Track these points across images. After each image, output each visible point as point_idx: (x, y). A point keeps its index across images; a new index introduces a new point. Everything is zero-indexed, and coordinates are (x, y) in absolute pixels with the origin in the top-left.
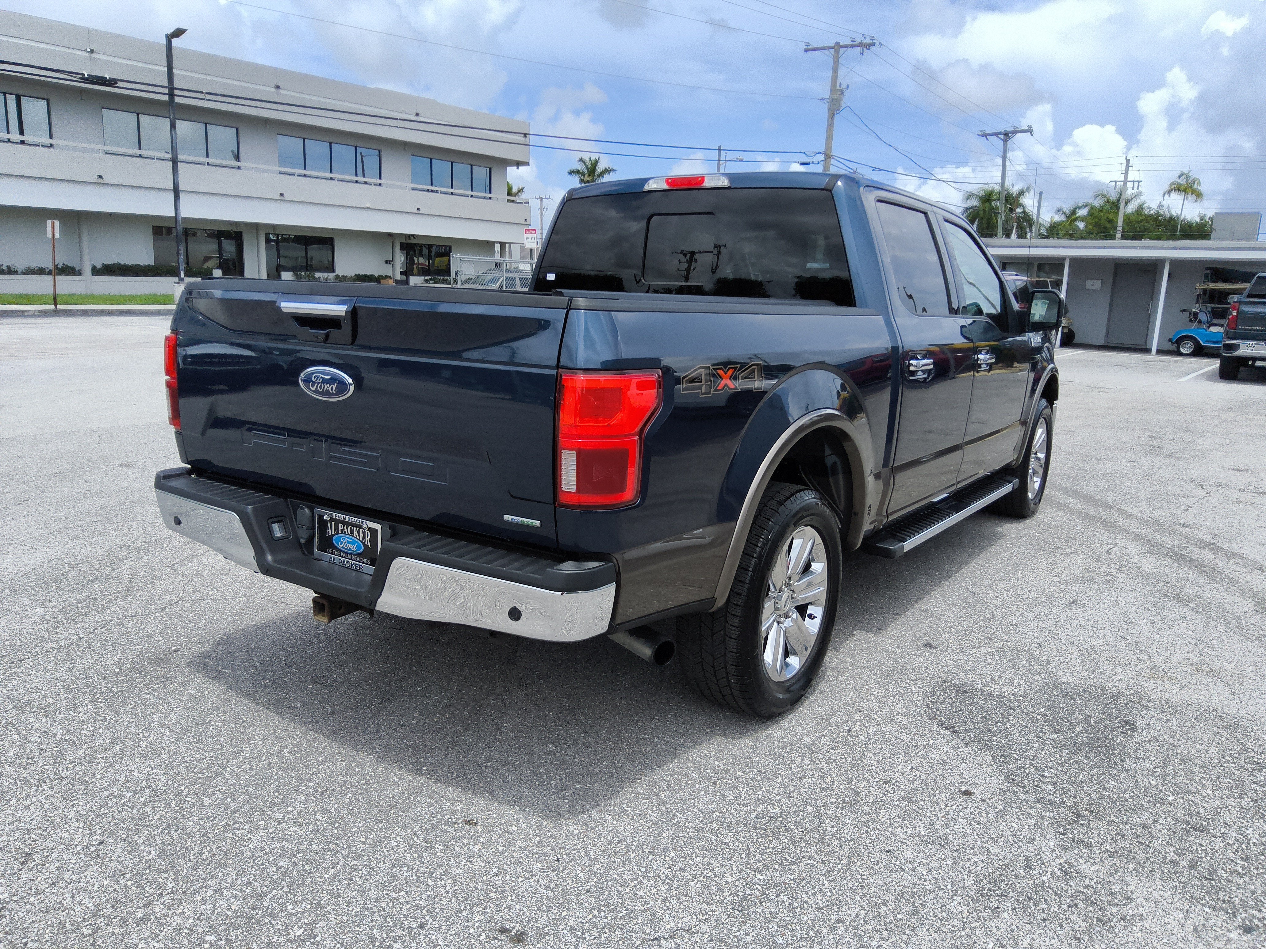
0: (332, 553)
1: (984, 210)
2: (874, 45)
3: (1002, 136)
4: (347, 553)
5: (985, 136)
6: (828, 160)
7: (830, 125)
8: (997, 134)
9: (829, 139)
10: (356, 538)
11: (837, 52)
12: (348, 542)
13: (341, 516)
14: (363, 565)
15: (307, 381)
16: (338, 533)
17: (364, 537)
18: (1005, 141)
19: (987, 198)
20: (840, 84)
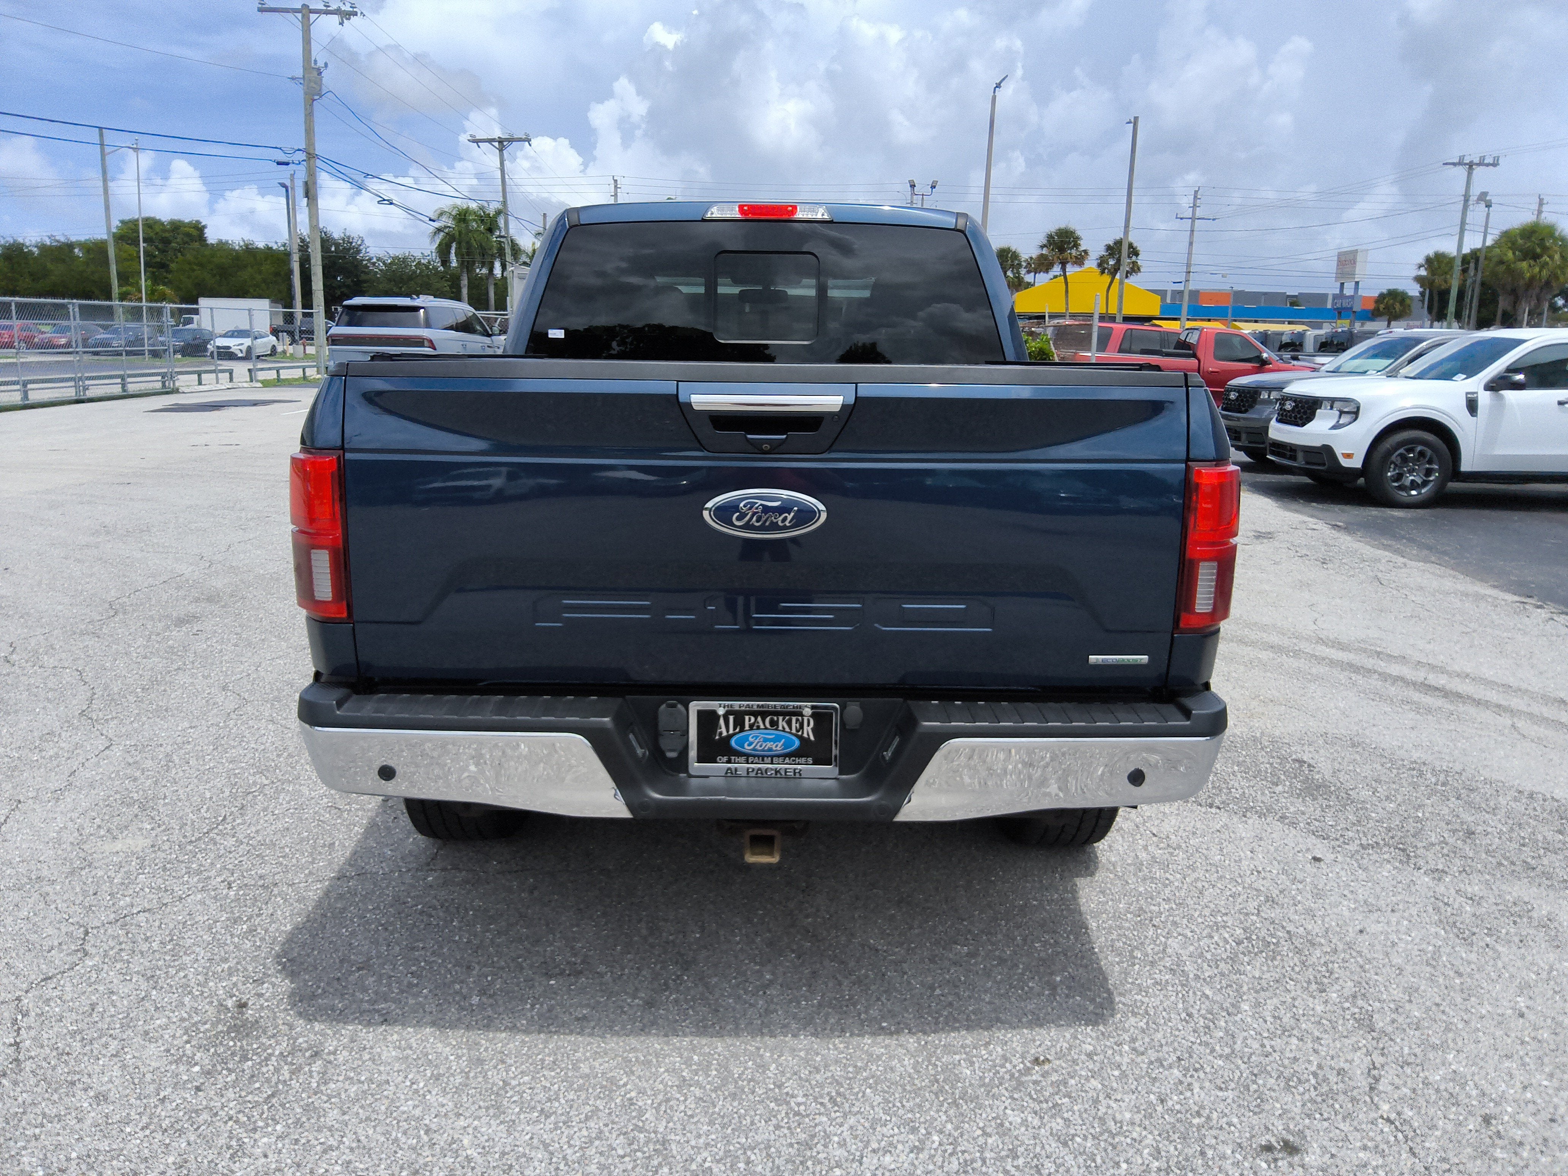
0: (729, 762)
1: (460, 232)
2: (355, 14)
3: (496, 144)
4: (763, 757)
5: (477, 141)
6: (312, 160)
7: (309, 115)
8: (490, 141)
9: (309, 132)
10: (784, 730)
11: (306, 18)
12: (766, 740)
13: (755, 704)
14: (799, 767)
15: (724, 513)
16: (742, 730)
17: (802, 727)
18: (501, 150)
19: (462, 217)
20: (315, 61)
